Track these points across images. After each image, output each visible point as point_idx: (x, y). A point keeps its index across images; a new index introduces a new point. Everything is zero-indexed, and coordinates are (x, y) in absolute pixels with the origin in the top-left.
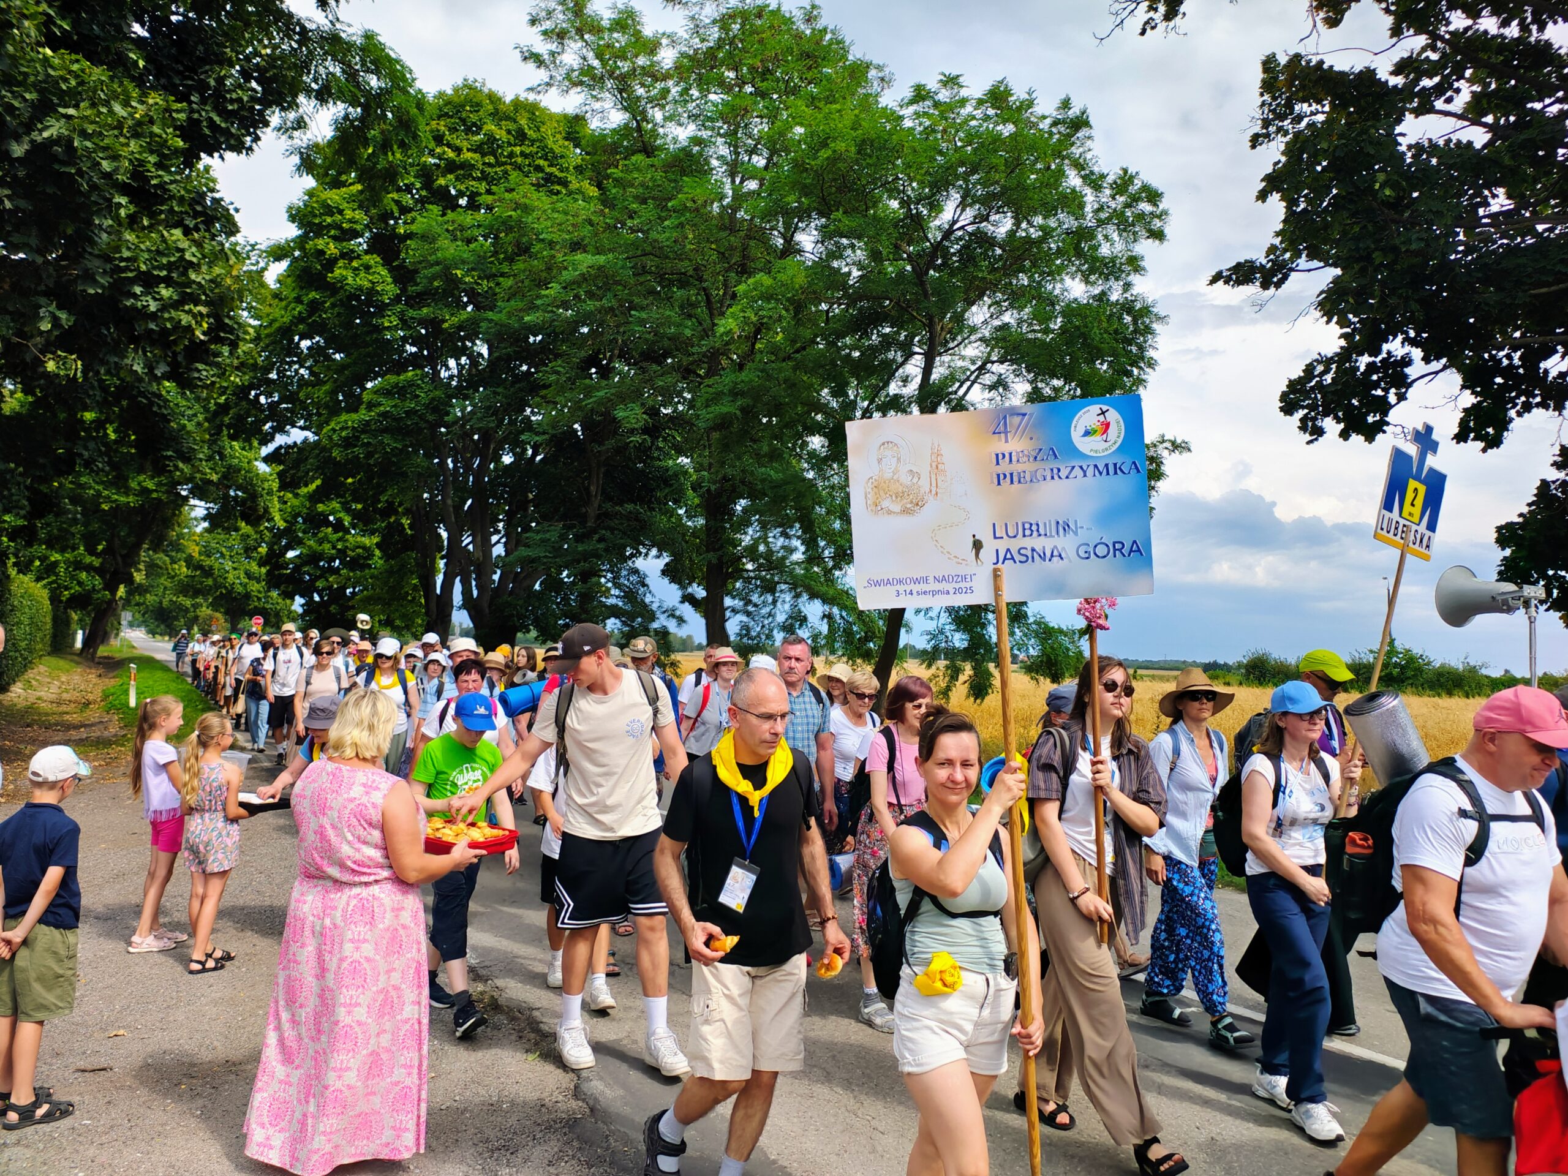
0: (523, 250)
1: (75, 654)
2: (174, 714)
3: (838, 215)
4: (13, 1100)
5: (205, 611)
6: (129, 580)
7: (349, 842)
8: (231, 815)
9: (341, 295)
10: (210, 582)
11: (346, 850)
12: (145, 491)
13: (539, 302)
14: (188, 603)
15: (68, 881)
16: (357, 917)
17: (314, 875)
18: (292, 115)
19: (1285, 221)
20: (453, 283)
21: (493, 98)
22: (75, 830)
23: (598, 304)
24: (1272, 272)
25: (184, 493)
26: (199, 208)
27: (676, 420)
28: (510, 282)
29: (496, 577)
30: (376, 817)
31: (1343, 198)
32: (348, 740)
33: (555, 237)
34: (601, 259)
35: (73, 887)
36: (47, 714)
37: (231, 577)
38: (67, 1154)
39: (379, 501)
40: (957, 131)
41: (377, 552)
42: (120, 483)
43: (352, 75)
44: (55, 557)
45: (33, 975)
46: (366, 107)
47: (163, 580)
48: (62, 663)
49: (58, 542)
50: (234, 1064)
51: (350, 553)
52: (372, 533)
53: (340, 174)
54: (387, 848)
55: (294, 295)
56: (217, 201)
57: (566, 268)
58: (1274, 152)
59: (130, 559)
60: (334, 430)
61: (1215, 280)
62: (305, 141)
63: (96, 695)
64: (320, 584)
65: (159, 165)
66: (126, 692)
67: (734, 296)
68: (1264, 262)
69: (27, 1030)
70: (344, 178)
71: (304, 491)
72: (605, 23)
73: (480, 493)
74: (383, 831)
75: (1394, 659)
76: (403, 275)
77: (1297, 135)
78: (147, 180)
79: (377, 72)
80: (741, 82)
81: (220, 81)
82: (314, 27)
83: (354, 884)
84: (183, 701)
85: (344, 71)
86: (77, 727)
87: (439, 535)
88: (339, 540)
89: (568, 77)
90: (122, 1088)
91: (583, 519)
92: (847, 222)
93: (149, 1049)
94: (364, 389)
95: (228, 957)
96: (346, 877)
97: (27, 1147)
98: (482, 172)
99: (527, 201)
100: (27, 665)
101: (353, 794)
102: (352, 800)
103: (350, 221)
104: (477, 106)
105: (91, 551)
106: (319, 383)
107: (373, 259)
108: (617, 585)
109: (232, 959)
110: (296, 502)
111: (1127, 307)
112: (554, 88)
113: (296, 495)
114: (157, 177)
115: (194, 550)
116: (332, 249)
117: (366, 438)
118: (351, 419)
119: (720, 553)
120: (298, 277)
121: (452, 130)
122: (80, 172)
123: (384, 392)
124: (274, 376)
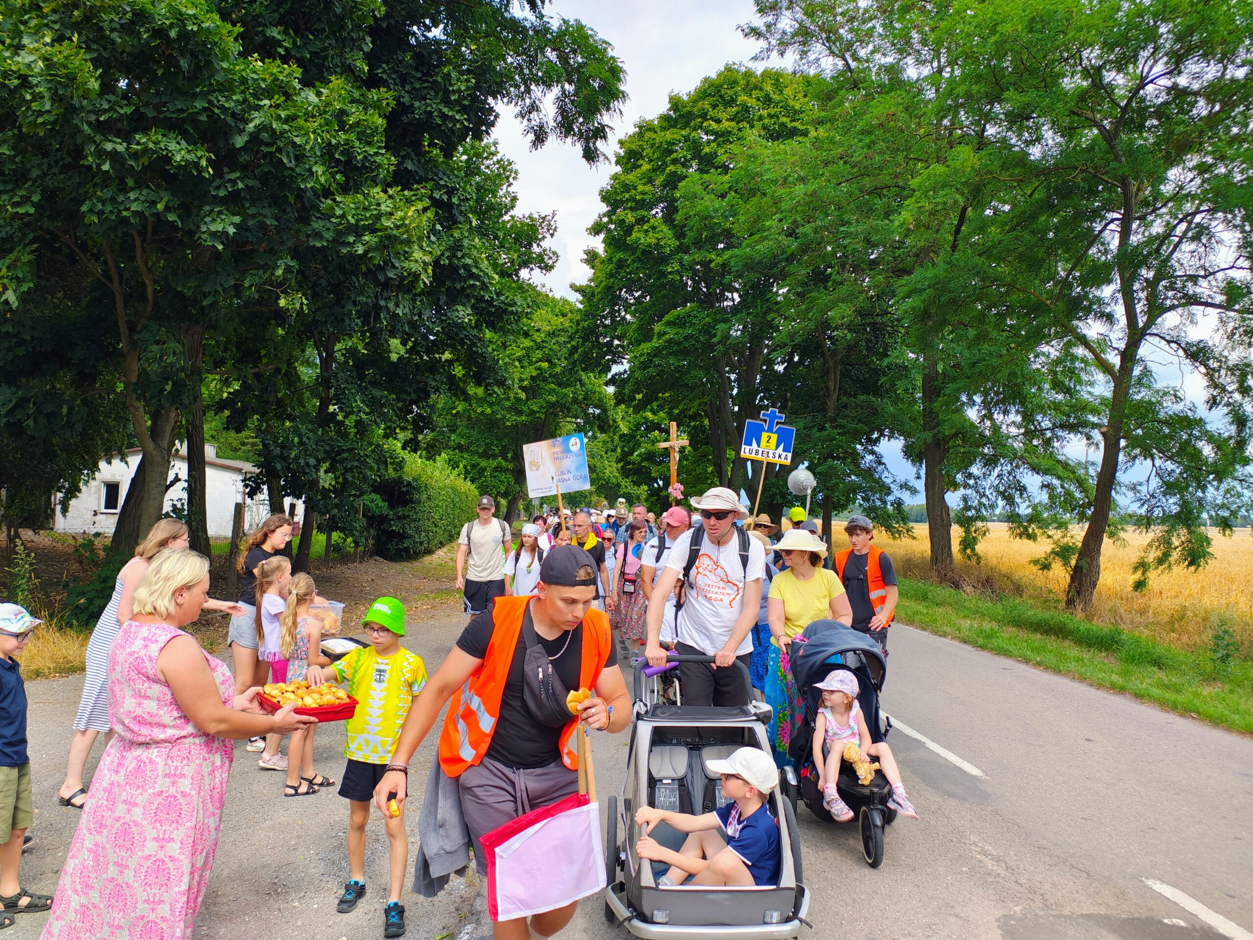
9: (638, 253)
21: (747, 75)
43: (564, 59)
85: (558, 57)
112: (774, 53)
116: (630, 218)
117: (657, 361)
118: (646, 347)
119: (936, 431)
120: (610, 244)
121: (714, 107)
122: (279, 150)
123: (670, 324)
124: (608, 322)
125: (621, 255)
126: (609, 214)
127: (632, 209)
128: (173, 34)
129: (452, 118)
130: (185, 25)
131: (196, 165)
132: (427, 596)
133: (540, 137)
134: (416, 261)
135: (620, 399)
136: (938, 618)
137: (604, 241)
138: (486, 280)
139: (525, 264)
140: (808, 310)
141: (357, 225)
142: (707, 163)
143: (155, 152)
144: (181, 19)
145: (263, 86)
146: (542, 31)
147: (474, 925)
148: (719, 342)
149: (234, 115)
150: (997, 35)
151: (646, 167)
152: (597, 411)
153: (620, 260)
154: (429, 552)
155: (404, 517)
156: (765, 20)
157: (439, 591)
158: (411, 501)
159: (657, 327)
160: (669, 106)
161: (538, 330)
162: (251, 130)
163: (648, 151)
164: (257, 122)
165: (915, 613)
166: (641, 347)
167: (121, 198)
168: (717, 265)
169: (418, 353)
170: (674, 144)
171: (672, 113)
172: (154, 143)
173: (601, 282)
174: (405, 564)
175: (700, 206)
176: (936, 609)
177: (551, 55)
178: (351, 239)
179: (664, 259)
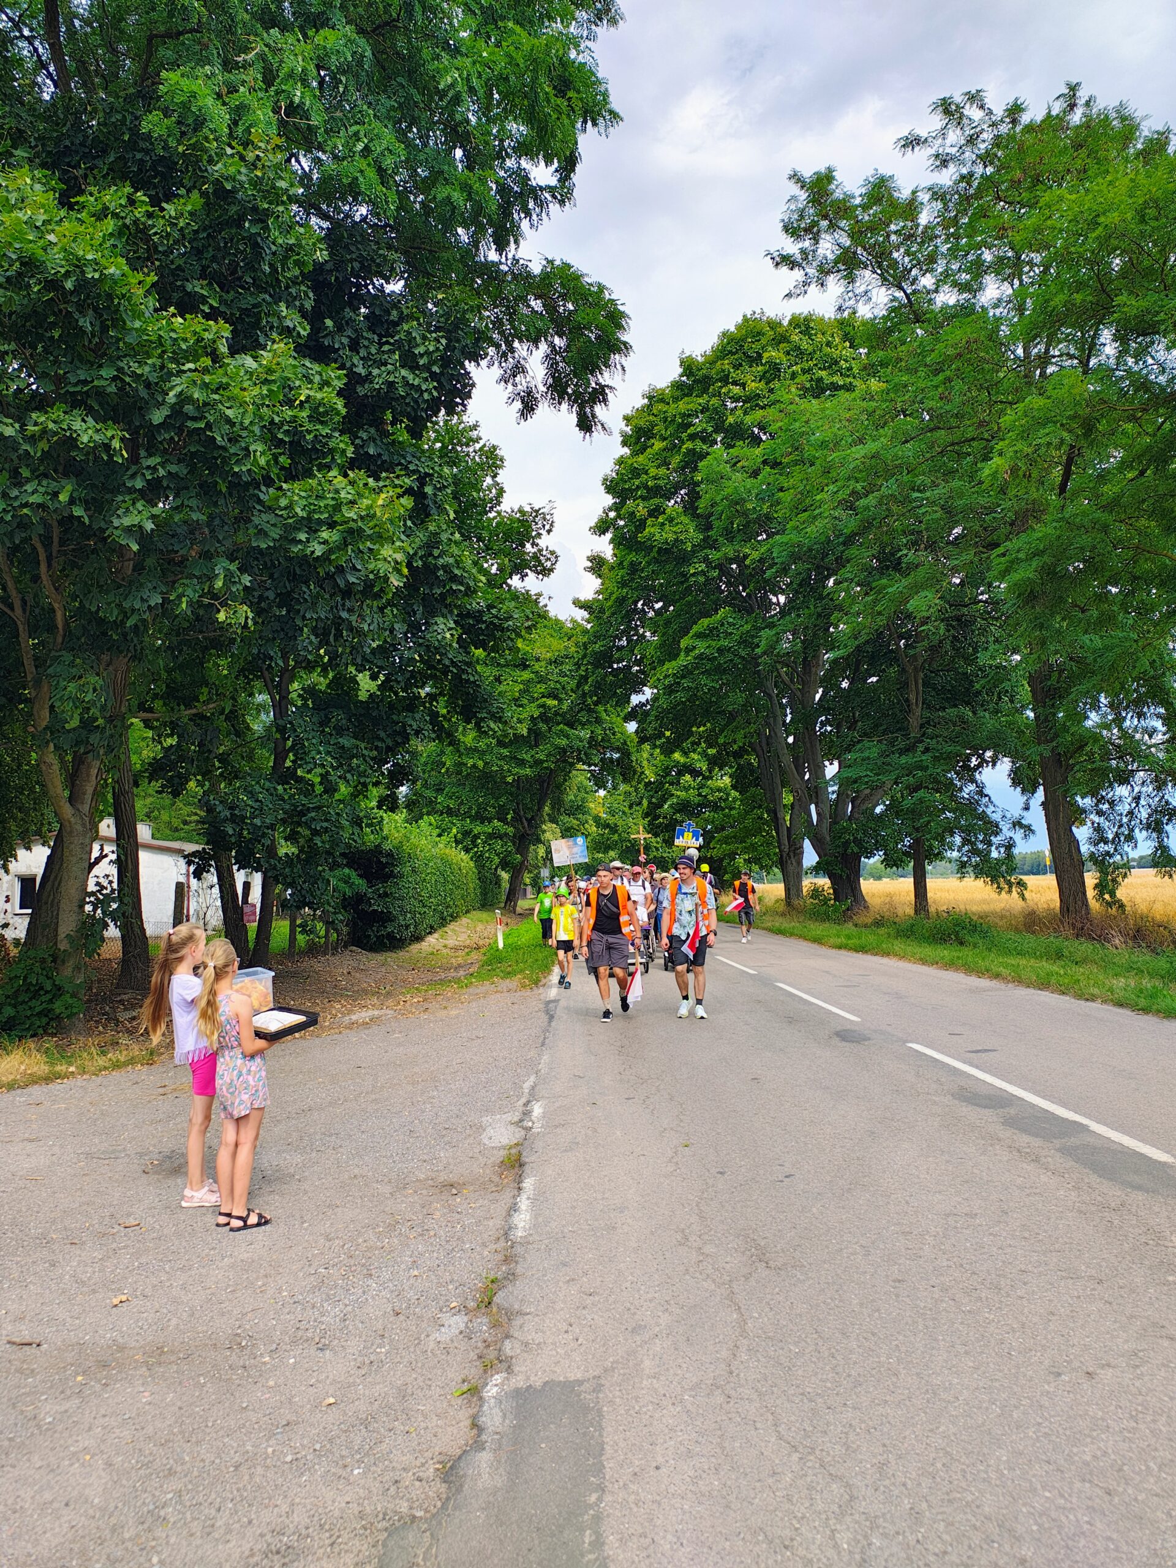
9: (653, 552)
10: (616, 837)
36: (440, 959)
44: (477, 829)
48: (485, 915)
59: (535, 823)
72: (858, 201)
86: (451, 969)
91: (904, 730)
100: (445, 918)
103: (655, 478)
104: (758, 336)
105: (503, 820)
107: (675, 510)
115: (600, 811)
116: (641, 510)
117: (685, 683)
118: (671, 667)
119: (1054, 744)
120: (620, 544)
121: (738, 366)
122: (209, 426)
123: (699, 636)
124: (624, 642)
125: (632, 557)
126: (616, 507)
127: (643, 498)
128: (69, 285)
129: (418, 388)
130: (83, 272)
131: (107, 447)
132: (417, 989)
133: (528, 405)
134: (385, 559)
135: (643, 737)
136: (1081, 978)
137: (612, 541)
138: (472, 584)
139: (519, 568)
140: (875, 602)
141: (309, 519)
142: (736, 434)
143: (56, 433)
144: (79, 265)
145: (184, 347)
146: (522, 276)
147: (504, 1375)
148: (764, 653)
149: (148, 385)
150: (1100, 229)
151: (658, 445)
152: (616, 756)
153: (632, 563)
154: (418, 939)
155: (386, 895)
156: (800, 245)
157: (431, 983)
158: (392, 875)
159: (684, 643)
160: (681, 370)
161: (538, 660)
162: (173, 400)
163: (660, 428)
164: (178, 389)
165: (1049, 974)
166: (665, 667)
167: (14, 493)
168: (753, 561)
169: (391, 689)
170: (689, 416)
171: (684, 379)
172: (54, 422)
173: (611, 594)
174: (389, 954)
175: (729, 488)
176: (1075, 968)
177: (537, 305)
178: (303, 536)
179: (684, 558)
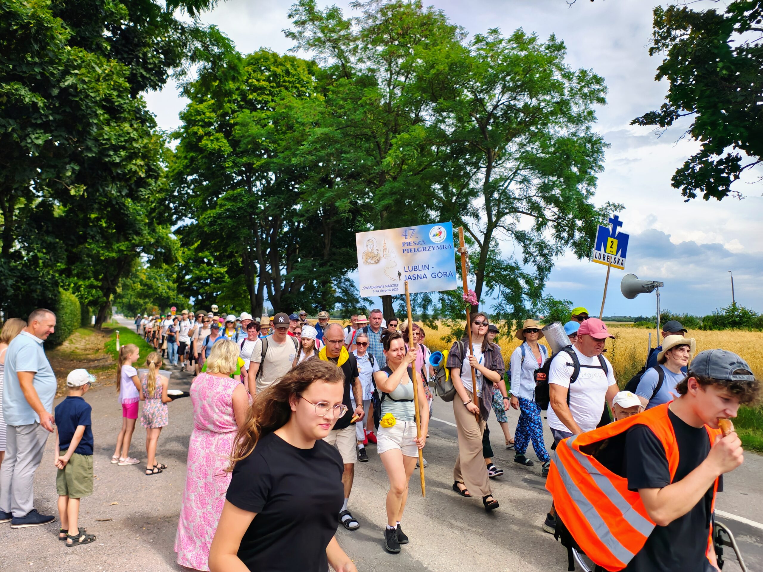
0: (290, 128)
1: (91, 327)
2: (135, 354)
3: (441, 100)
4: (70, 533)
5: (150, 305)
6: (115, 292)
7: (217, 413)
8: (164, 400)
9: (206, 153)
10: (151, 291)
11: (216, 417)
12: (120, 251)
13: (298, 152)
14: (141, 301)
15: (87, 433)
16: (222, 449)
17: (201, 428)
18: (179, 69)
19: (670, 90)
20: (257, 146)
21: (275, 55)
22: (89, 409)
23: (326, 151)
24: (665, 117)
25: (138, 250)
26: (138, 116)
27: (366, 206)
28: (284, 143)
29: (283, 285)
30: (229, 401)
31: (700, 76)
32: (216, 364)
33: (305, 121)
34: (326, 130)
35: (90, 436)
36: (80, 355)
37: (160, 289)
38: (94, 558)
39: (227, 251)
40: (499, 56)
41: (227, 275)
42: (108, 247)
43: (206, 47)
44: (81, 283)
45: (73, 477)
46: (214, 63)
47: (130, 292)
48: (86, 331)
49: (82, 276)
50: (167, 518)
51: (214, 276)
52: (224, 266)
53: (203, 96)
54: (234, 415)
55: (183, 155)
56: (146, 112)
57: (310, 135)
58: (663, 55)
59: (115, 283)
60: (205, 218)
61: (633, 123)
62: (185, 81)
63: (101, 346)
64: (201, 291)
65: (119, 96)
66: (115, 344)
67: (391, 145)
68: (660, 112)
69: (73, 502)
70: (205, 98)
71: (192, 247)
72: (324, 15)
73: (274, 246)
74: (233, 408)
75: (736, 313)
76: (234, 143)
77: (675, 46)
78: (113, 103)
79: (217, 45)
80: (393, 39)
81: (145, 54)
82: (187, 26)
83: (221, 433)
84: (140, 347)
85: (202, 46)
86: (93, 361)
87: (255, 266)
88: (209, 270)
89: (308, 43)
90: (116, 529)
91: (322, 256)
92: (446, 104)
93: (128, 511)
94: (218, 197)
95: (164, 467)
96: (217, 430)
97: (77, 554)
98: (270, 91)
99: (290, 104)
100: (70, 332)
101: (218, 390)
102: (218, 393)
103: (209, 118)
104: (267, 59)
105: (97, 279)
106: (197, 196)
107: (220, 135)
108: (339, 287)
109: (165, 468)
110: (189, 253)
111: (589, 140)
112: (301, 49)
113: (189, 249)
114: (118, 101)
115: (144, 277)
116: (201, 131)
118: (212, 213)
122: (81, 99)
123: (227, 199)
124: (176, 194)
125: (192, 154)
126: (185, 128)
127: (202, 126)
137: (179, 144)
141: (116, 145)
153: (192, 157)
164: (69, 82)
173: (175, 169)
178: (112, 153)
